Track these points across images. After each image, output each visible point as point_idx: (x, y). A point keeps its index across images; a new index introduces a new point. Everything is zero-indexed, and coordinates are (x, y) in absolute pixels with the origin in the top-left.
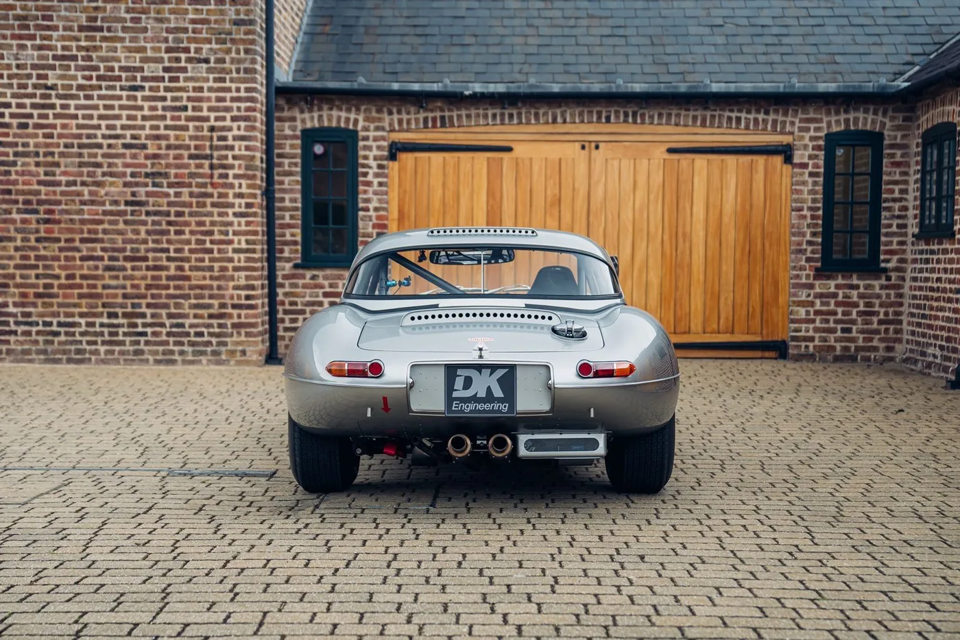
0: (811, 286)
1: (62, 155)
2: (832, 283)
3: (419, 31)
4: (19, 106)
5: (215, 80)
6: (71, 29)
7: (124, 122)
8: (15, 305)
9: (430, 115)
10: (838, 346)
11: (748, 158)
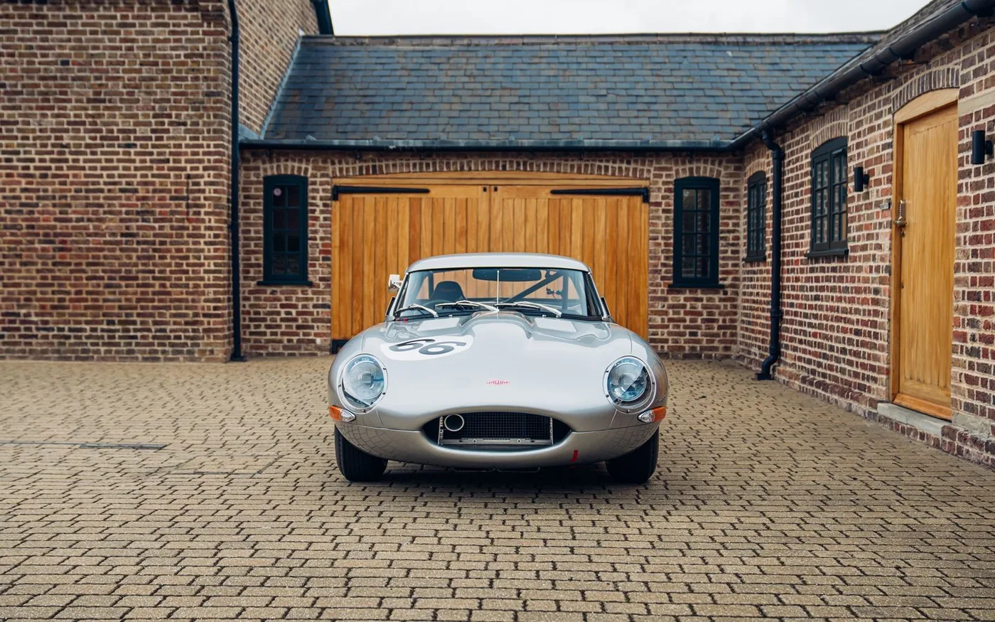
0: (665, 299)
1: (73, 198)
2: (682, 297)
3: (368, 100)
4: (42, 160)
5: (191, 139)
6: (80, 101)
7: (121, 172)
8: (37, 315)
9: (364, 165)
10: (687, 346)
11: (615, 198)
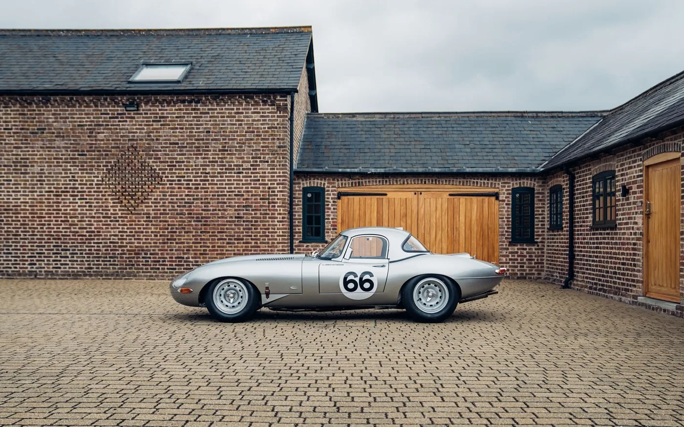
0: (508, 249)
1: (211, 199)
2: (516, 248)
3: (347, 147)
4: (195, 180)
5: (271, 169)
6: (216, 151)
7: (235, 186)
8: (192, 258)
9: (354, 181)
10: (519, 273)
11: (482, 198)
